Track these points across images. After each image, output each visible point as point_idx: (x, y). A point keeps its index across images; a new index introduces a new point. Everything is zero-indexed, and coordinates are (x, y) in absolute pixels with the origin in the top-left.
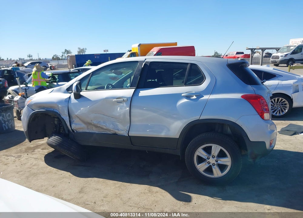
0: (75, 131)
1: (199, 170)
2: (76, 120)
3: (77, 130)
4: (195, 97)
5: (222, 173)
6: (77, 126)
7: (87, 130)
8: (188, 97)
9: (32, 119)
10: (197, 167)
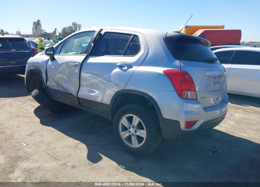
0: (49, 88)
1: (122, 137)
2: (50, 79)
3: (51, 87)
4: (126, 68)
5: (139, 144)
6: (51, 84)
7: (57, 88)
8: (121, 67)
9: (28, 74)
10: (121, 133)
